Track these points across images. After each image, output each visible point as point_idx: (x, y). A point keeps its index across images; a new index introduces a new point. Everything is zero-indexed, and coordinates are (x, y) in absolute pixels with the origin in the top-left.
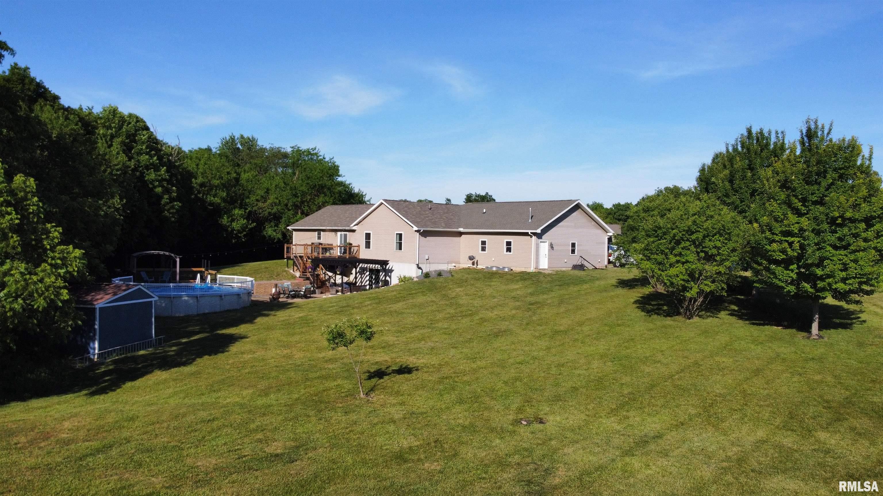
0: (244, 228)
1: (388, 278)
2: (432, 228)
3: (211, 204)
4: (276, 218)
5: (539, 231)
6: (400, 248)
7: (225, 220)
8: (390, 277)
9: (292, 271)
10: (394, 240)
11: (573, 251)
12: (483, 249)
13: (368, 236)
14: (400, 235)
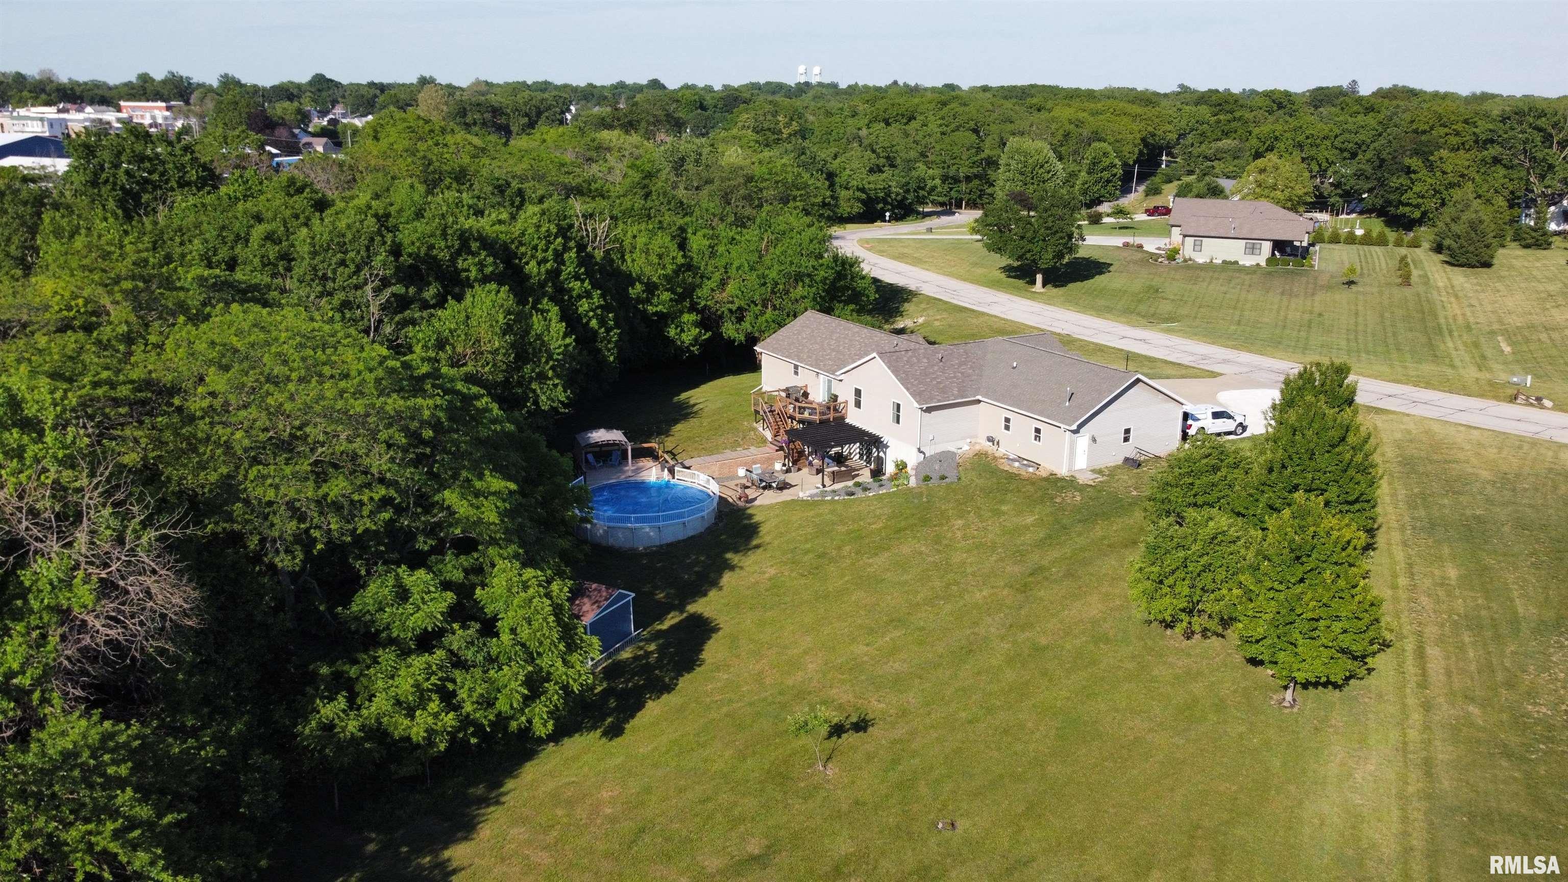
0: (696, 339)
1: (881, 454)
2: (939, 401)
3: (656, 314)
4: (739, 315)
5: (1074, 427)
6: (898, 422)
7: (672, 332)
8: (885, 453)
9: (761, 429)
10: (890, 412)
11: (1126, 439)
12: (1007, 428)
13: (858, 393)
14: (898, 406)
